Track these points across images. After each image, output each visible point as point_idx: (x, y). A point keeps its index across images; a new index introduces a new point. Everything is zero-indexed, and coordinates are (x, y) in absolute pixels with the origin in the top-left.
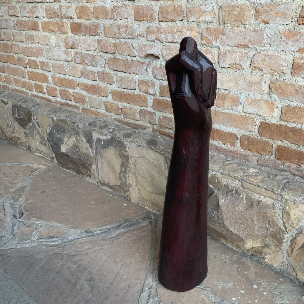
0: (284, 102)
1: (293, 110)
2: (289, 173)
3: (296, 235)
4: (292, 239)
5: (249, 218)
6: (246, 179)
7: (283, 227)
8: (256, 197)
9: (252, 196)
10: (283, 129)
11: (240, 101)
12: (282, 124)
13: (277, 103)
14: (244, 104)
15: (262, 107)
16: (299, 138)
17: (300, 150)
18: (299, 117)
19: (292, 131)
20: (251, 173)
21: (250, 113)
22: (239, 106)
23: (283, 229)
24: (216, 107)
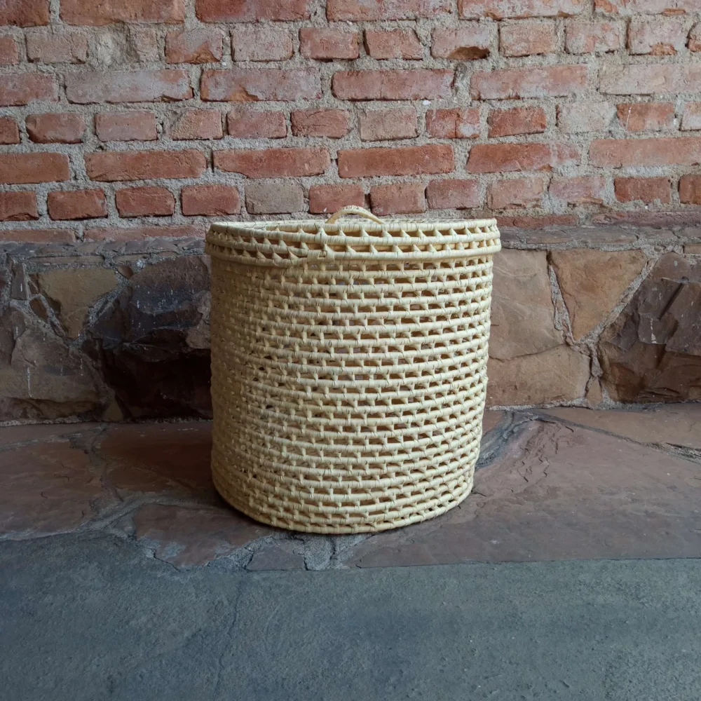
11: (674, 112)
14: (682, 116)
21: (694, 128)
22: (672, 121)
24: (627, 132)
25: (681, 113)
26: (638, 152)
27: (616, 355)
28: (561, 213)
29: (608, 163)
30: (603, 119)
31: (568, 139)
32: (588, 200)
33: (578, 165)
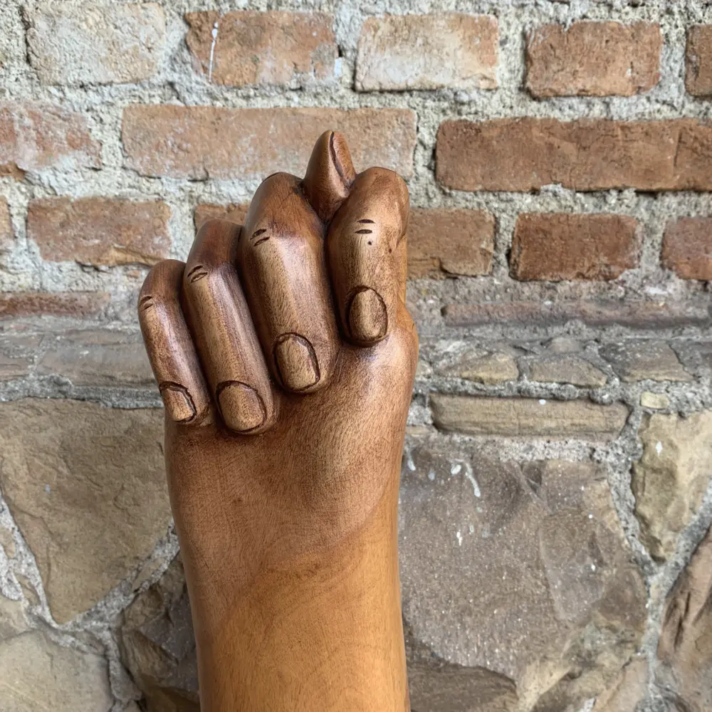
0: (531, 13)
1: (572, 39)
2: (580, 324)
3: (689, 557)
4: (671, 583)
5: (523, 561)
6: (459, 380)
7: (639, 545)
8: (514, 451)
9: (497, 452)
10: (536, 137)
11: (334, 40)
12: (530, 114)
13: (503, 24)
14: (355, 51)
15: (444, 47)
16: (605, 159)
17: (612, 212)
18: (598, 67)
19: (573, 136)
20: (455, 354)
21: (388, 86)
22: (332, 64)
23: (640, 552)
24: (214, 88)
25: (352, 44)
26: (245, 142)
27: (157, 667)
28: (61, 287)
29: (172, 168)
30: (149, 49)
31: (61, 99)
32: (130, 258)
33: (96, 170)
